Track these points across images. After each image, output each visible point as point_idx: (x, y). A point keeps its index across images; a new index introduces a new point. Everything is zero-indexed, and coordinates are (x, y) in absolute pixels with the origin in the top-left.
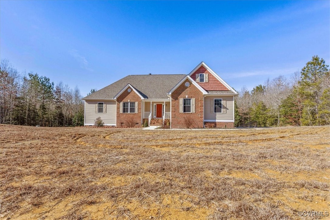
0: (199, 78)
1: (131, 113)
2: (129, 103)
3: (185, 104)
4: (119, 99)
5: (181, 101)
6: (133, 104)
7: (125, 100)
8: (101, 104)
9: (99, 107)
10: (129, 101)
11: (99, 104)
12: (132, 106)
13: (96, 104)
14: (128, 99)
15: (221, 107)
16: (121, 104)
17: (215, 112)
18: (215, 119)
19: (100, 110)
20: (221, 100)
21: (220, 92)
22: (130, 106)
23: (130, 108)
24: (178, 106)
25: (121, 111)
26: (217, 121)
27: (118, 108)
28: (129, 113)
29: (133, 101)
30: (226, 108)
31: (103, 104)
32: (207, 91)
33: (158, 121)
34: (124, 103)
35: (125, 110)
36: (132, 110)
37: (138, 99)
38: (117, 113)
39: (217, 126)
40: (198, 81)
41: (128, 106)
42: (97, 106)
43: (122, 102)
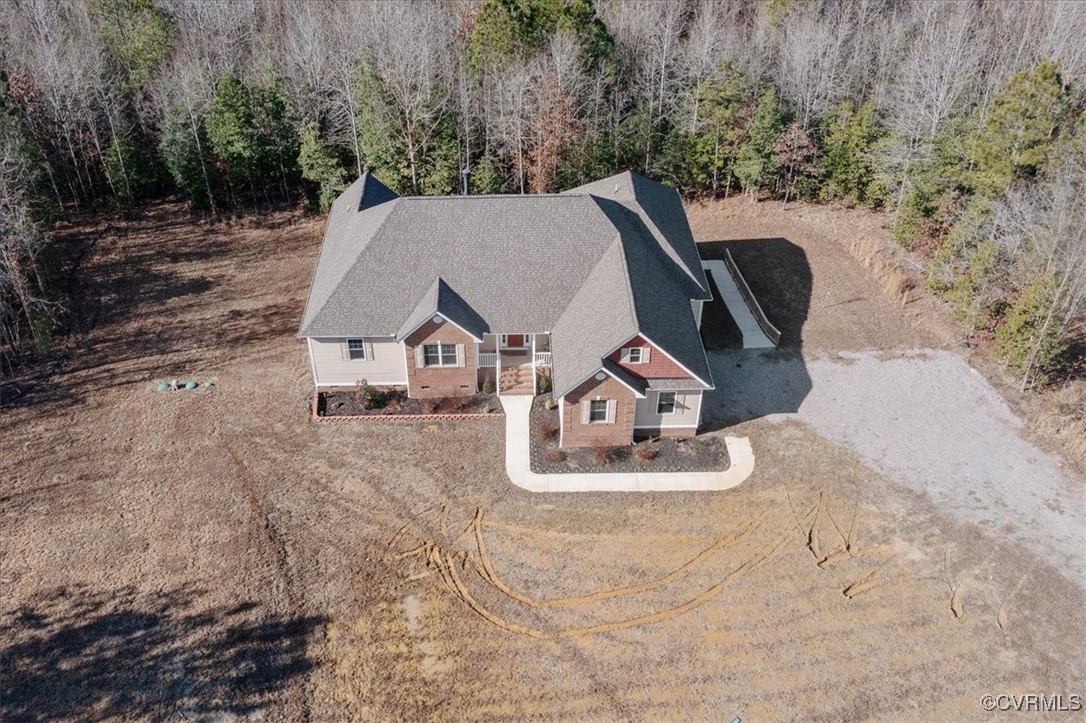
0: (629, 356)
1: (446, 366)
2: (440, 347)
3: (592, 408)
4: (412, 341)
5: (586, 404)
6: (449, 348)
7: (427, 342)
8: (355, 341)
9: (351, 347)
10: (439, 342)
11: (350, 341)
12: (448, 352)
13: (343, 344)
14: (437, 339)
15: (672, 405)
16: (419, 350)
17: (660, 411)
18: (660, 424)
19: (356, 354)
20: (674, 394)
21: (674, 382)
22: (443, 352)
23: (443, 357)
24: (578, 413)
25: (420, 363)
26: (662, 426)
27: (411, 358)
28: (441, 365)
29: (448, 342)
30: (683, 407)
31: (360, 341)
32: (645, 379)
33: (518, 376)
34: (426, 347)
35: (430, 361)
36: (450, 359)
37: (463, 339)
38: (409, 367)
39: (662, 435)
40: (625, 361)
41: (437, 352)
42: (345, 346)
43: (420, 346)
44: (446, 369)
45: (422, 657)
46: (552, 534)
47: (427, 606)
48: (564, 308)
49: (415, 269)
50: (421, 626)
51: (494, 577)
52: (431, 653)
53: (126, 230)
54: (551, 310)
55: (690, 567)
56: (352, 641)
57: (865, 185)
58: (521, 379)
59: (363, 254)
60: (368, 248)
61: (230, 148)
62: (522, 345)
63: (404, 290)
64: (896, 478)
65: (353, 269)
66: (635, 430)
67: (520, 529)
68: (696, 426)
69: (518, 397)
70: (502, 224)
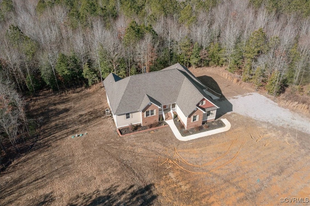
0: (201, 103)
1: (151, 116)
2: (150, 111)
3: (194, 118)
4: (143, 111)
5: (192, 117)
7: (147, 110)
8: (128, 114)
9: (126, 116)
11: (126, 114)
12: (152, 112)
13: (125, 115)
14: (149, 109)
15: (210, 114)
16: (145, 113)
17: (207, 116)
18: (207, 119)
19: (128, 117)
20: (210, 111)
21: (211, 108)
22: (151, 112)
23: (151, 114)
24: (190, 120)
25: (145, 116)
26: (208, 120)
27: (143, 115)
28: (150, 116)
29: (152, 109)
30: (212, 114)
31: (129, 114)
32: (204, 109)
33: (168, 115)
34: (146, 112)
35: (148, 115)
36: (152, 114)
37: (156, 108)
38: (142, 118)
39: (208, 122)
40: (200, 105)
41: (149, 113)
42: (125, 116)
43: (145, 112)
44: (151, 117)
45: (181, 186)
46: (195, 149)
47: (175, 174)
48: (177, 96)
49: (139, 93)
50: (176, 179)
51: (187, 163)
52: (182, 185)
53: (36, 99)
54: (175, 97)
55: (230, 149)
56: (162, 187)
57: (219, 61)
58: (169, 116)
59: (125, 91)
60: (126, 89)
61: (63, 73)
62: (166, 108)
63: (138, 98)
64: (261, 120)
65: (124, 95)
66: (203, 122)
67: (187, 150)
68: (215, 118)
69: (170, 120)
70: (158, 78)
